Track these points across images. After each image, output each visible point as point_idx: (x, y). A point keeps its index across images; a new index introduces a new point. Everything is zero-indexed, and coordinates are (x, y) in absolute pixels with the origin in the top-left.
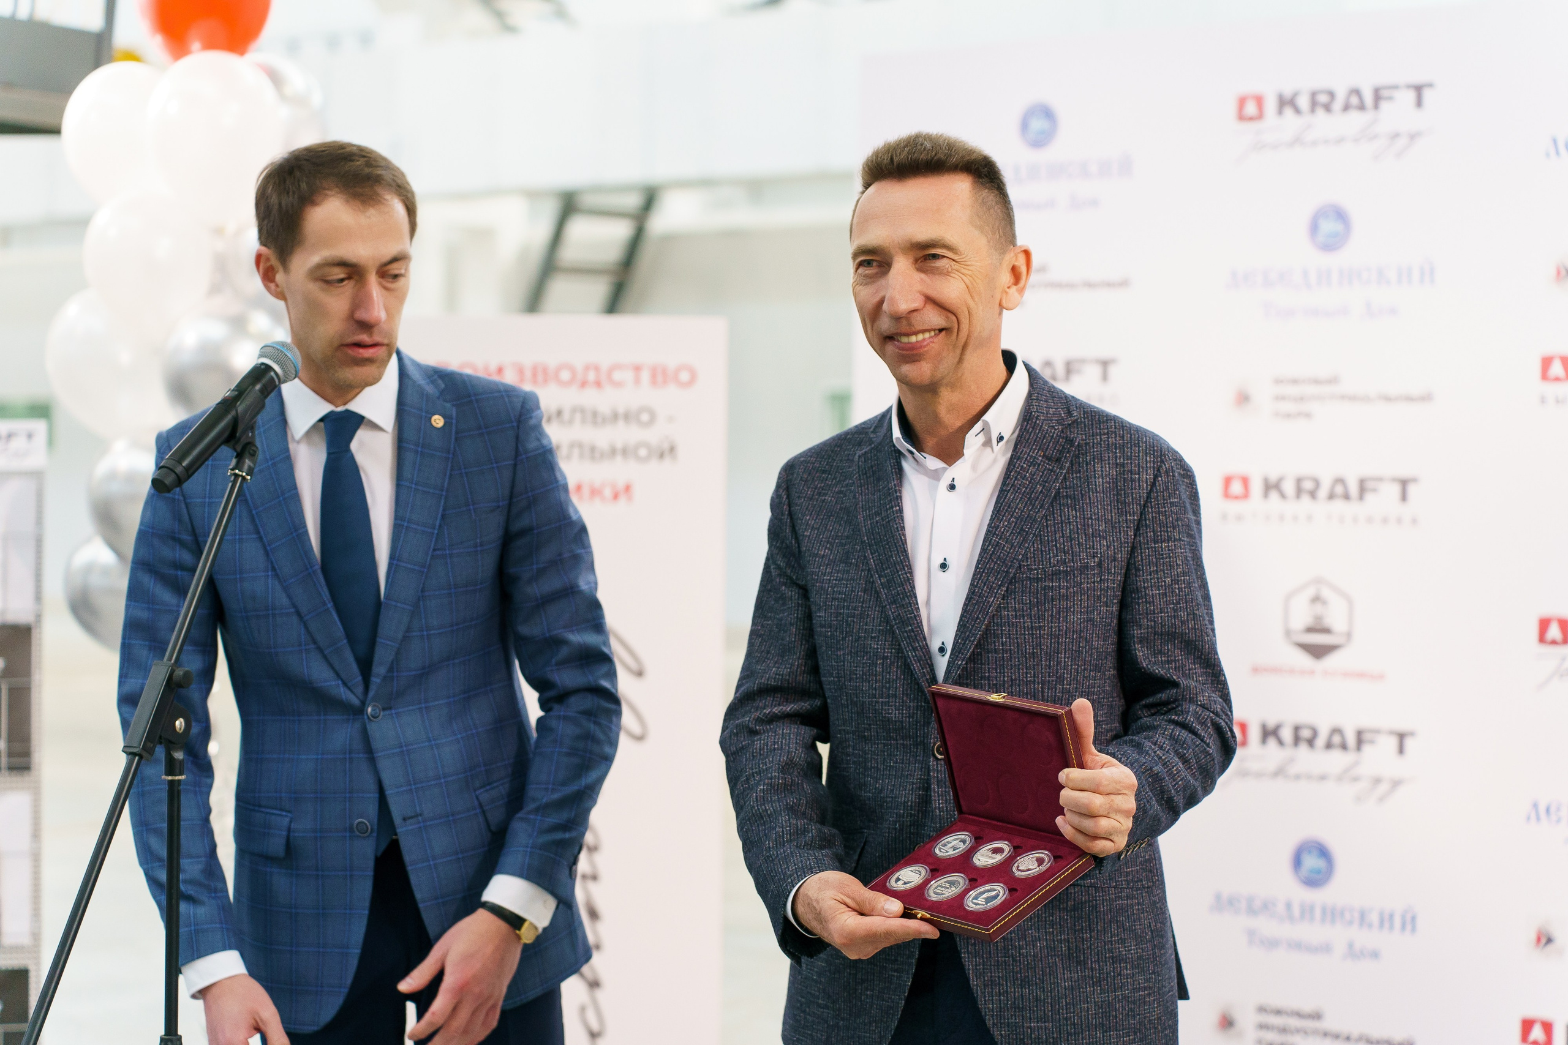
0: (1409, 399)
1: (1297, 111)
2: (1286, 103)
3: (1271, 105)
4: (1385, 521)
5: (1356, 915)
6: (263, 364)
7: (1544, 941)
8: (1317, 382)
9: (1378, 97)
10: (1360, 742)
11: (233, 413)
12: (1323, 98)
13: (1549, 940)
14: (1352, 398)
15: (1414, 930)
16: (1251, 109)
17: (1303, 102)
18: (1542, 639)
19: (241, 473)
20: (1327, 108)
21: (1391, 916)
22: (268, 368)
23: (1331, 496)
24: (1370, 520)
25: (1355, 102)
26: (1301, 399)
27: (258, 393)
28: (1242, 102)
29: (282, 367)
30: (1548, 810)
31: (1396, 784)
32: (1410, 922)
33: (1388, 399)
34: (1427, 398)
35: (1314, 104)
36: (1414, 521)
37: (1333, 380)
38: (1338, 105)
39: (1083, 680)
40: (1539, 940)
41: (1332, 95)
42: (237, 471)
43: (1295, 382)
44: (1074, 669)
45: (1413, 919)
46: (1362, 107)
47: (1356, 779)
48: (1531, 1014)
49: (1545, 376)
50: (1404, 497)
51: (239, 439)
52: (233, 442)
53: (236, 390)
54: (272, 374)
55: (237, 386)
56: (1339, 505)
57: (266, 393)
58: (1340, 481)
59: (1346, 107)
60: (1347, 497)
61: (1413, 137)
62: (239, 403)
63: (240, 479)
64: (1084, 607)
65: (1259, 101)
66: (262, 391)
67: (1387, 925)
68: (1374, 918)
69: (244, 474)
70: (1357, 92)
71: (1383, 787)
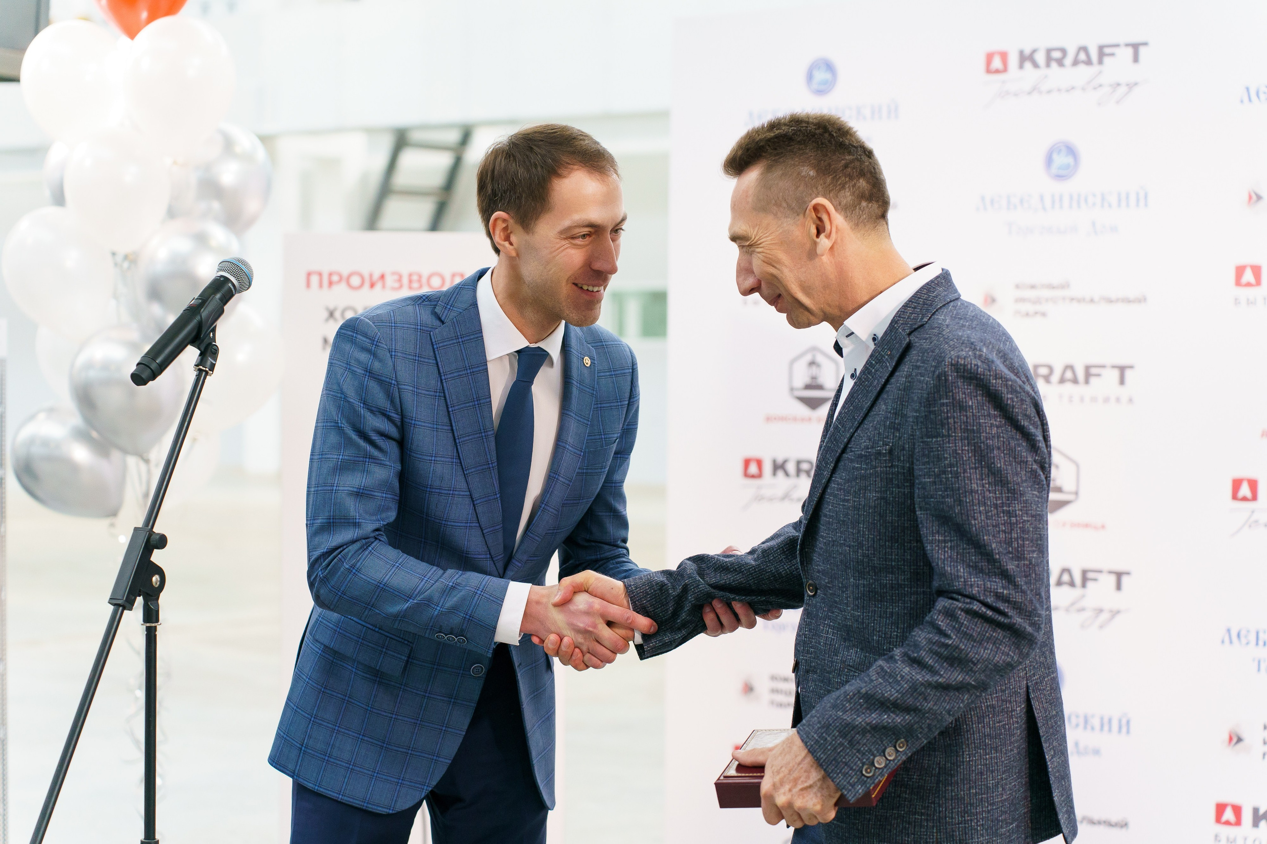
0: (1128, 301)
1: (1036, 65)
2: (1026, 58)
3: (1013, 60)
4: (1107, 400)
5: (1081, 721)
6: (222, 276)
7: (1235, 740)
8: (1051, 287)
9: (1102, 54)
10: (1085, 580)
11: (198, 318)
12: (1057, 55)
13: (1240, 740)
14: (1080, 300)
15: (1128, 732)
16: (997, 63)
17: (1040, 58)
18: (1235, 497)
19: (204, 369)
20: (1060, 62)
21: (1110, 721)
22: (227, 280)
23: (1062, 381)
24: (1094, 399)
25: (1083, 57)
26: (1037, 301)
27: (218, 301)
28: (989, 57)
29: (238, 280)
30: (1239, 635)
31: (1115, 613)
32: (1125, 726)
33: (1110, 301)
34: (1142, 300)
35: (1049, 60)
36: (1131, 400)
37: (1065, 286)
38: (1068, 61)
39: (880, 548)
40: (1231, 739)
41: (1064, 51)
42: (201, 367)
43: (1033, 287)
44: (871, 538)
45: (1128, 722)
46: (1089, 62)
47: (1082, 610)
48: (1223, 799)
49: (1238, 283)
50: (1122, 382)
51: (203, 341)
52: (197, 343)
53: (200, 299)
54: (230, 285)
55: (199, 296)
56: (1068, 387)
57: (225, 300)
58: (1070, 367)
59: (1076, 63)
60: (1075, 381)
61: (1131, 86)
62: (202, 310)
63: (204, 373)
64: (879, 487)
65: (1004, 56)
66: (221, 299)
67: (1106, 728)
68: (1096, 722)
69: (207, 369)
70: (1084, 49)
71: (1104, 616)
